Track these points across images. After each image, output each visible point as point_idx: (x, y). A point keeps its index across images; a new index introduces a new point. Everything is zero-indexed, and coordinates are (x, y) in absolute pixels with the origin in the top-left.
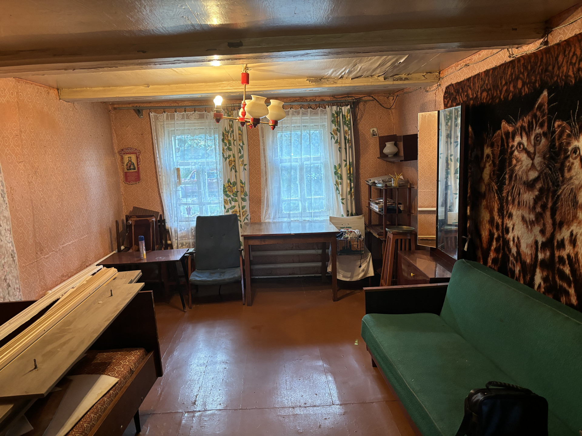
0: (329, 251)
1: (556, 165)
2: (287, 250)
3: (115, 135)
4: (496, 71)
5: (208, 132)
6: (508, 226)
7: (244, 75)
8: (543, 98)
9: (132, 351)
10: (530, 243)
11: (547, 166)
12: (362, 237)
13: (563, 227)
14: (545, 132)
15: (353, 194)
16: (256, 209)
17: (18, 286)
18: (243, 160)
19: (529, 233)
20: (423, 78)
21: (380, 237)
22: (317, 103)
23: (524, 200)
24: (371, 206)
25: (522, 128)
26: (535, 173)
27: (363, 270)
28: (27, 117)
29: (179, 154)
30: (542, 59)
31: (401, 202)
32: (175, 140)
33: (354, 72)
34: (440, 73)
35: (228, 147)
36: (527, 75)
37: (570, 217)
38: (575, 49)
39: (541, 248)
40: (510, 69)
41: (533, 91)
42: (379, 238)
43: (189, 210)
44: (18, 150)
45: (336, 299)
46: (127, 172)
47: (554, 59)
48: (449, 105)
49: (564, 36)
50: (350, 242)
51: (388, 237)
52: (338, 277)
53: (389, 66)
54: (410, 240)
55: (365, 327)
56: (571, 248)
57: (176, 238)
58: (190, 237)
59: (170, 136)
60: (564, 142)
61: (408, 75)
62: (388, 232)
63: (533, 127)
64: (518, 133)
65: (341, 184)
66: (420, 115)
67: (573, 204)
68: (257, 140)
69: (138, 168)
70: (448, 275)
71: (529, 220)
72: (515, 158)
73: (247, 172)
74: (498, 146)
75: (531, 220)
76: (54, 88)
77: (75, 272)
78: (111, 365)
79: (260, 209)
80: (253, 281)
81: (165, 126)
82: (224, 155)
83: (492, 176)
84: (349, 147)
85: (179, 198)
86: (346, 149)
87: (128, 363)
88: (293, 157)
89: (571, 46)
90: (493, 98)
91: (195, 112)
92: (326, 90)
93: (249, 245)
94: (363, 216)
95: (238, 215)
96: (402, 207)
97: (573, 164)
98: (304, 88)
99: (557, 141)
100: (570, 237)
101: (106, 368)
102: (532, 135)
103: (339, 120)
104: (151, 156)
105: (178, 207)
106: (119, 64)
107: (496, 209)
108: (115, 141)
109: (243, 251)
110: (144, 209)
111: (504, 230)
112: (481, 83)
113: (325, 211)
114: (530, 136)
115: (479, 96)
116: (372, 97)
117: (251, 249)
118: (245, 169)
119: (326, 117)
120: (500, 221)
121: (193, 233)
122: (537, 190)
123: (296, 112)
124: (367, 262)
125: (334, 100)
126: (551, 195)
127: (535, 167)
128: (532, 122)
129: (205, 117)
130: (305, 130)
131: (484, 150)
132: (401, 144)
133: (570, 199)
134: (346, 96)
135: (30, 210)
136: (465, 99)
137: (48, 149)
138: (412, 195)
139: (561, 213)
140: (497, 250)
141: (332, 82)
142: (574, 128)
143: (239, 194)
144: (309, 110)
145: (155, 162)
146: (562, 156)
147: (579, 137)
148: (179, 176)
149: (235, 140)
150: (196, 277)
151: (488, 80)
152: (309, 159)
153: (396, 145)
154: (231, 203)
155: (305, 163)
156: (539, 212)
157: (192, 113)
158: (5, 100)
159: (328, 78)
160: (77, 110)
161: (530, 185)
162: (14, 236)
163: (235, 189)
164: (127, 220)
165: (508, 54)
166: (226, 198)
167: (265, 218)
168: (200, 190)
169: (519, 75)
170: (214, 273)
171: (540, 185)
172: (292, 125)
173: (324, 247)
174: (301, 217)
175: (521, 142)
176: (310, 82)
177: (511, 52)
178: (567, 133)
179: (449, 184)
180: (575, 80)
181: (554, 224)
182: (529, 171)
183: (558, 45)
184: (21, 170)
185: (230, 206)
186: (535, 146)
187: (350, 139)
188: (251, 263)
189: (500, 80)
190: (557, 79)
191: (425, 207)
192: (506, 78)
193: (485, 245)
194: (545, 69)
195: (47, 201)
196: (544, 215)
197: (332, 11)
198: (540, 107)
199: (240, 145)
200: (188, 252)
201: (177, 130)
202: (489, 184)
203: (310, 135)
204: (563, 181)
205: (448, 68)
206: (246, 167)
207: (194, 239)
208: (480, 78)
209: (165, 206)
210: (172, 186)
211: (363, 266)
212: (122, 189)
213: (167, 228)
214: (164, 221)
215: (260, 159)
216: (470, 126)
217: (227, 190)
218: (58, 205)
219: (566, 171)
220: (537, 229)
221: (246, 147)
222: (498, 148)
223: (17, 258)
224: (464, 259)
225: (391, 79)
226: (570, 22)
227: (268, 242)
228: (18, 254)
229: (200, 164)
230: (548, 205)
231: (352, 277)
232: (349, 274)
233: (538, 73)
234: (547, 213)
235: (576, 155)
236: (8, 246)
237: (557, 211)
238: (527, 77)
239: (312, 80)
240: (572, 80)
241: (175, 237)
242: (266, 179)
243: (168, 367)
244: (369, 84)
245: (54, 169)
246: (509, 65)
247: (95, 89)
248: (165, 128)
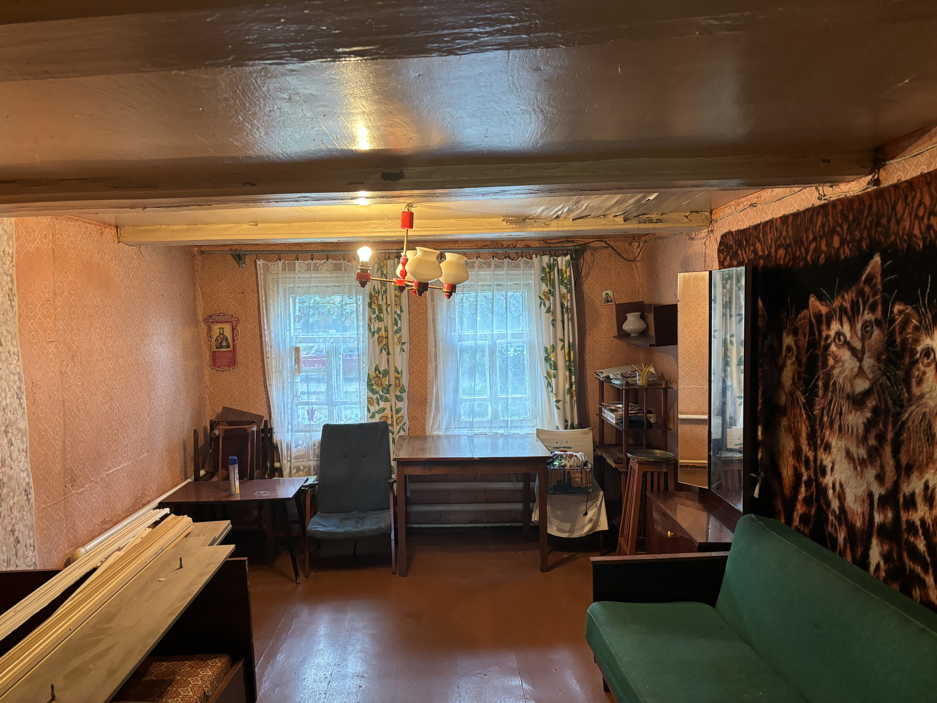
0: (536, 485)
1: (897, 372)
2: (466, 481)
3: (200, 293)
4: (799, 218)
5: (347, 291)
6: (824, 463)
7: (405, 215)
8: (873, 267)
9: (208, 660)
10: (860, 494)
11: (884, 373)
12: (589, 465)
13: (913, 473)
14: (879, 318)
15: (574, 393)
16: (418, 413)
17: (32, 541)
18: (400, 336)
19: (859, 478)
20: (686, 220)
21: (619, 466)
22: (520, 251)
23: (848, 424)
24: (603, 414)
25: (842, 309)
26: (865, 382)
27: (591, 520)
28: (66, 272)
29: (298, 326)
30: (871, 206)
31: (651, 409)
32: (294, 303)
33: (577, 210)
34: (711, 213)
35: (378, 316)
36: (849, 228)
37: (923, 458)
38: (922, 195)
39: (878, 504)
40: (820, 217)
41: (857, 254)
42: (616, 469)
43: (311, 413)
44: (48, 323)
45: (545, 568)
46: (215, 352)
47: (890, 207)
48: (726, 264)
49: (904, 174)
50: (569, 473)
51: (631, 467)
52: (549, 531)
53: (632, 204)
54: (666, 474)
55: (591, 624)
56: (927, 508)
57: (289, 459)
58: (311, 458)
59: (287, 297)
60: (910, 337)
61: (662, 214)
62: (631, 460)
63: (859, 309)
64: (836, 317)
65: (555, 377)
66: (680, 276)
67: (926, 437)
68: (422, 305)
69: (234, 345)
70: (727, 537)
71: (858, 457)
72: (831, 356)
73: (405, 355)
74: (805, 334)
75: (861, 457)
76: (111, 225)
77: (123, 515)
78: (173, 686)
79: (425, 413)
80: (410, 532)
81: (280, 280)
82: (370, 328)
83: (796, 380)
84: (568, 319)
85: (296, 395)
86: (563, 322)
87: (200, 683)
88: (479, 332)
89: (915, 191)
90: (795, 259)
91: (327, 260)
92: (532, 235)
93: (405, 476)
94: (590, 429)
95: (389, 422)
96: (652, 418)
97: (924, 373)
98: (498, 233)
99: (897, 334)
100: (924, 490)
101: (165, 691)
102: (858, 322)
103: (552, 277)
104: (255, 327)
105: (294, 408)
106: (214, 201)
107: (804, 435)
108: (200, 302)
109: (395, 484)
110: (240, 411)
111: (818, 469)
112: (775, 234)
113: (530, 420)
114: (855, 323)
115: (773, 254)
116: (605, 242)
117: (407, 479)
118: (403, 351)
119: (533, 272)
120: (811, 455)
121: (316, 450)
122: (869, 410)
123: (485, 263)
124: (596, 506)
125: (544, 245)
126: (891, 419)
127: (865, 373)
128: (858, 302)
129: (343, 269)
130: (498, 290)
131: (783, 339)
132: (651, 317)
133: (922, 429)
134: (564, 240)
135: (60, 417)
136: (752, 256)
137: (96, 320)
138: (668, 399)
139: (908, 450)
140: (807, 501)
141: (542, 225)
142: (924, 316)
143: (392, 388)
144: (506, 261)
145: (261, 336)
146: (907, 360)
147: (933, 333)
148: (297, 359)
149: (389, 305)
150: (318, 525)
151: (787, 230)
152: (504, 336)
153: (643, 317)
154: (378, 404)
155: (497, 341)
156: (872, 446)
157: (322, 262)
158: (33, 247)
159: (535, 219)
160: (144, 257)
161: (858, 401)
162: (31, 461)
163: (385, 381)
164: (212, 429)
165: (816, 194)
166: (371, 395)
167: (432, 428)
168: (331, 383)
169: (834, 228)
170: (347, 519)
171: (874, 403)
172: (479, 284)
173: (527, 479)
174: (491, 427)
175: (841, 331)
176: (508, 224)
177: (821, 192)
178: (913, 325)
179: (729, 383)
180: (924, 243)
181: (898, 466)
182: (854, 378)
183: (896, 186)
184: (51, 354)
185: (377, 408)
186: (863, 339)
187: (569, 307)
188: (408, 502)
189: (806, 233)
190: (895, 240)
191: (691, 414)
192: (814, 230)
193: (787, 490)
194: (875, 221)
195: (88, 402)
196: (882, 452)
197: (542, 135)
198: (870, 279)
199: (396, 312)
200: (307, 483)
201: (298, 287)
202: (792, 394)
203: (506, 299)
204: (910, 400)
205: (724, 206)
206: (405, 347)
207: (317, 460)
208: (774, 227)
209: (273, 406)
210: (287, 374)
211: (591, 514)
212: (207, 378)
213: (275, 442)
214: (271, 431)
215: (427, 335)
216: (759, 298)
217: (373, 382)
218: (105, 408)
219: (914, 383)
220: (871, 473)
221: (405, 316)
222: (805, 337)
223: (33, 495)
224: (754, 514)
225: (635, 221)
226: (913, 155)
227: (436, 471)
228: (36, 488)
229: (332, 341)
230: (887, 435)
231: (571, 531)
232: (567, 526)
233: (865, 226)
234: (886, 448)
235: (929, 361)
236: (22, 477)
237: (903, 447)
238: (847, 232)
239: (512, 220)
240: (918, 242)
241: (287, 457)
242: (436, 366)
243: (265, 682)
244: (601, 227)
245: (102, 350)
246: (820, 211)
247: (175, 227)
248: (280, 284)
